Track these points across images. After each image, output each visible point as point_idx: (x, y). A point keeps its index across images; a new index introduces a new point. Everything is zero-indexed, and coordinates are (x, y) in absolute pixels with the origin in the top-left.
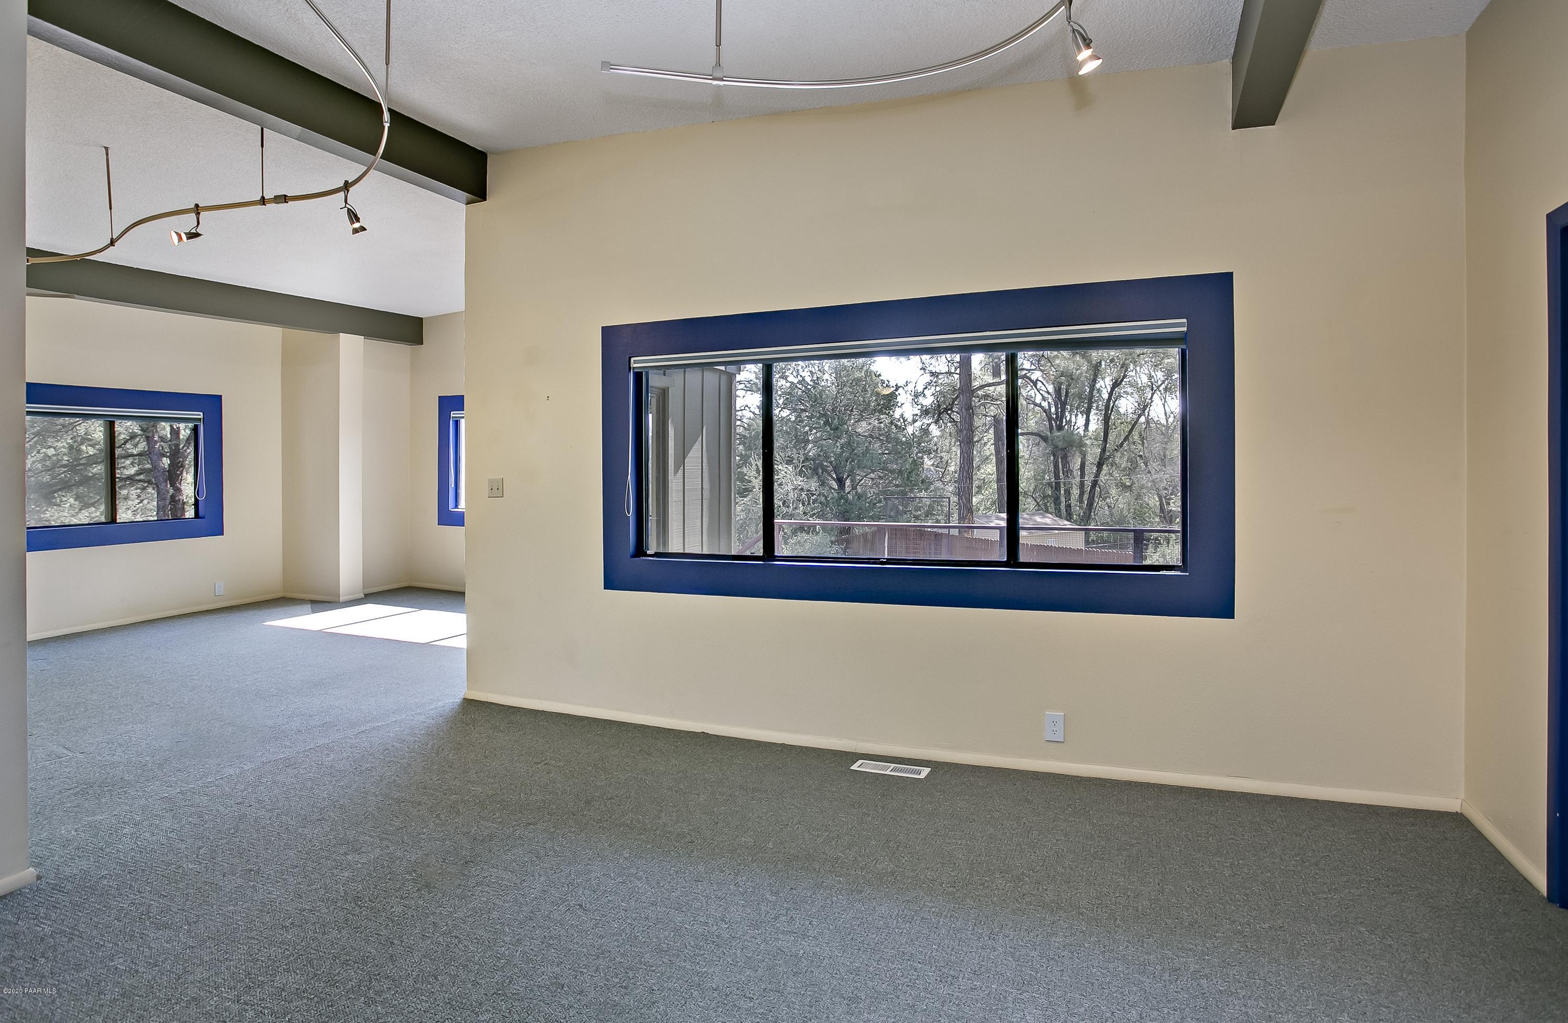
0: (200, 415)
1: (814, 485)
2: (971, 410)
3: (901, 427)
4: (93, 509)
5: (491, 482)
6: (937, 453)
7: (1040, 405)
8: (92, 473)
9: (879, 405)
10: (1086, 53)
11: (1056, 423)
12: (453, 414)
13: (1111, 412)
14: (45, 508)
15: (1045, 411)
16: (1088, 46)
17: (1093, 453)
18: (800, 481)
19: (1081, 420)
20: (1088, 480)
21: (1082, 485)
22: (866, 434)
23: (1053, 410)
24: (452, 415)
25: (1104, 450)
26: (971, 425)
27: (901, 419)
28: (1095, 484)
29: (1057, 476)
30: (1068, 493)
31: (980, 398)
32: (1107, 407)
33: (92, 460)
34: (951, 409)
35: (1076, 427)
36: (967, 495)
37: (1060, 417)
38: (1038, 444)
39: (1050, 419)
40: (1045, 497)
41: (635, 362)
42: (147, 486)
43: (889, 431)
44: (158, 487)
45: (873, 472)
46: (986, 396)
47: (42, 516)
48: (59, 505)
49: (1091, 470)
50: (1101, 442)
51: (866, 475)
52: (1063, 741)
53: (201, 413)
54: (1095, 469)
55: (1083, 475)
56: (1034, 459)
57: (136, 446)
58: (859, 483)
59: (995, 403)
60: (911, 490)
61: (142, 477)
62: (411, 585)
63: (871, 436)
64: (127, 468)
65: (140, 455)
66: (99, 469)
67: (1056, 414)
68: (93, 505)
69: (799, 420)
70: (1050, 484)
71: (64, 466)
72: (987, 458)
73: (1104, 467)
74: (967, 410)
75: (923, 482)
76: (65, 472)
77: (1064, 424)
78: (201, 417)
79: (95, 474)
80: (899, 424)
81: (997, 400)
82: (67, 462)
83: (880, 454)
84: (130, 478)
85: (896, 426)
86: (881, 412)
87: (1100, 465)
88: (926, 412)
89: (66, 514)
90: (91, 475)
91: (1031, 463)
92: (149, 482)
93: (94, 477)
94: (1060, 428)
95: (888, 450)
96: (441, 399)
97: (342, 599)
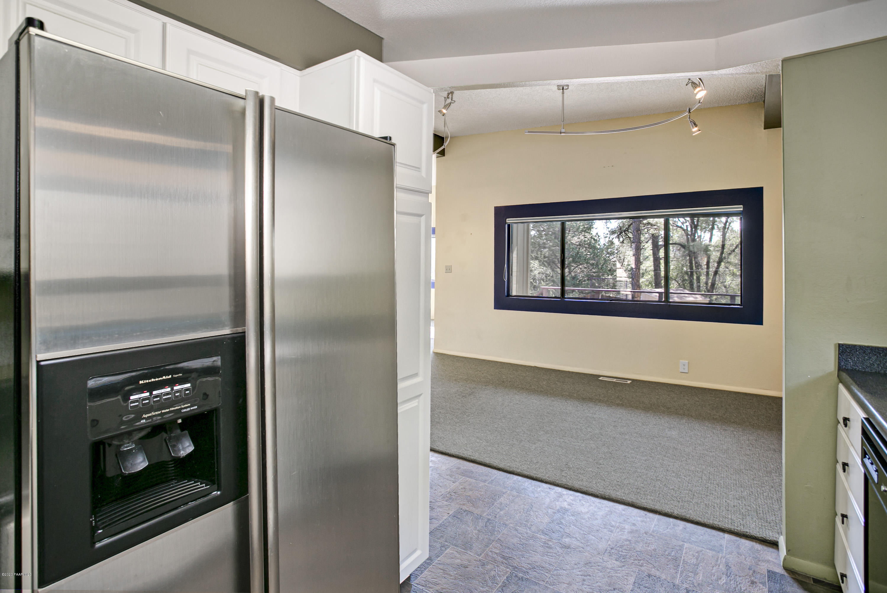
1: (549, 271)
2: (639, 232)
3: (596, 240)
5: (446, 266)
6: (618, 255)
7: (681, 227)
9: (584, 228)
10: (695, 129)
11: (691, 237)
13: (727, 230)
15: (684, 230)
16: (696, 126)
17: (715, 255)
18: (543, 269)
19: (707, 235)
20: (712, 270)
21: (708, 274)
22: (577, 244)
23: (689, 229)
25: (722, 253)
26: (639, 239)
27: (597, 236)
28: (716, 273)
29: (691, 268)
30: (698, 279)
31: (645, 224)
32: (724, 228)
34: (627, 231)
35: (704, 240)
36: (637, 278)
37: (693, 235)
38: (679, 250)
39: (687, 235)
40: (684, 280)
41: (508, 220)
43: (590, 242)
45: (581, 264)
46: (649, 223)
49: (713, 266)
50: (720, 248)
51: (577, 266)
52: (687, 372)
54: (716, 265)
55: (708, 267)
56: (677, 258)
58: (573, 270)
59: (653, 227)
60: (603, 275)
63: (580, 245)
67: (691, 232)
69: (540, 236)
70: (686, 273)
72: (647, 257)
73: (723, 264)
74: (637, 231)
75: (610, 270)
77: (696, 238)
80: (596, 238)
81: (654, 225)
83: (585, 255)
85: (594, 239)
86: (585, 231)
87: (719, 263)
88: (613, 232)
91: (675, 260)
94: (694, 240)
95: (590, 252)
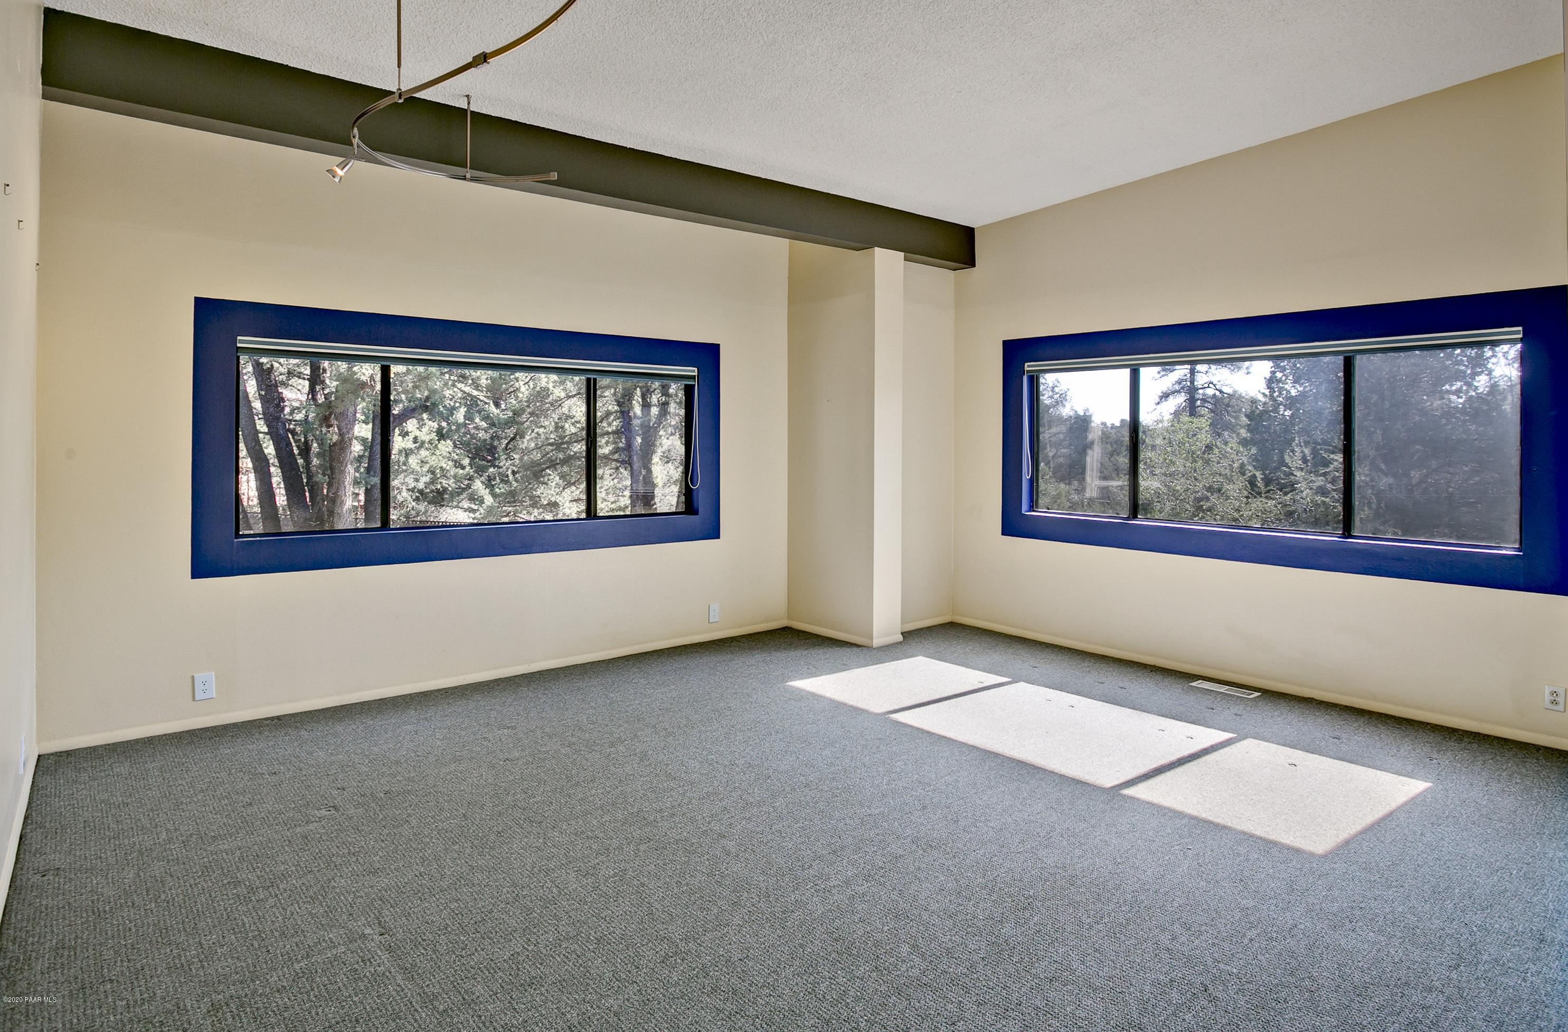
0: (694, 371)
4: (574, 488)
8: (573, 452)
12: (1029, 366)
14: (536, 486)
24: (1026, 369)
33: (574, 439)
42: (620, 466)
44: (631, 467)
47: (534, 493)
48: (547, 484)
53: (696, 369)
57: (610, 425)
61: (616, 456)
62: (954, 621)
64: (604, 448)
65: (614, 432)
66: (580, 448)
68: (574, 484)
71: (551, 444)
76: (552, 451)
78: (696, 374)
79: (575, 453)
82: (553, 440)
84: (605, 457)
89: (552, 492)
90: (572, 453)
92: (623, 462)
93: (575, 457)
96: (1007, 344)
97: (877, 642)
